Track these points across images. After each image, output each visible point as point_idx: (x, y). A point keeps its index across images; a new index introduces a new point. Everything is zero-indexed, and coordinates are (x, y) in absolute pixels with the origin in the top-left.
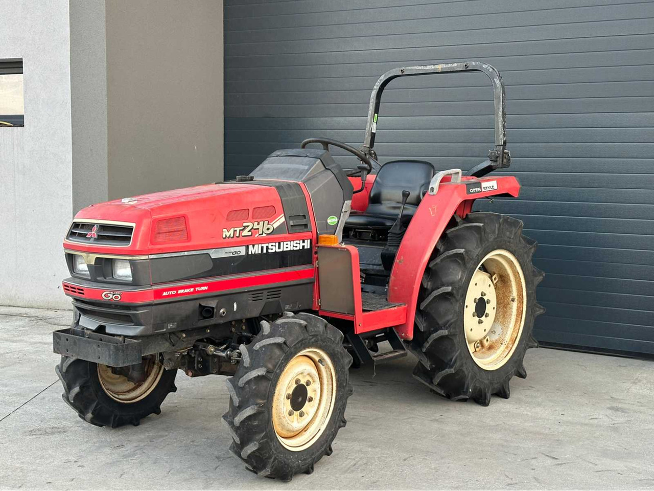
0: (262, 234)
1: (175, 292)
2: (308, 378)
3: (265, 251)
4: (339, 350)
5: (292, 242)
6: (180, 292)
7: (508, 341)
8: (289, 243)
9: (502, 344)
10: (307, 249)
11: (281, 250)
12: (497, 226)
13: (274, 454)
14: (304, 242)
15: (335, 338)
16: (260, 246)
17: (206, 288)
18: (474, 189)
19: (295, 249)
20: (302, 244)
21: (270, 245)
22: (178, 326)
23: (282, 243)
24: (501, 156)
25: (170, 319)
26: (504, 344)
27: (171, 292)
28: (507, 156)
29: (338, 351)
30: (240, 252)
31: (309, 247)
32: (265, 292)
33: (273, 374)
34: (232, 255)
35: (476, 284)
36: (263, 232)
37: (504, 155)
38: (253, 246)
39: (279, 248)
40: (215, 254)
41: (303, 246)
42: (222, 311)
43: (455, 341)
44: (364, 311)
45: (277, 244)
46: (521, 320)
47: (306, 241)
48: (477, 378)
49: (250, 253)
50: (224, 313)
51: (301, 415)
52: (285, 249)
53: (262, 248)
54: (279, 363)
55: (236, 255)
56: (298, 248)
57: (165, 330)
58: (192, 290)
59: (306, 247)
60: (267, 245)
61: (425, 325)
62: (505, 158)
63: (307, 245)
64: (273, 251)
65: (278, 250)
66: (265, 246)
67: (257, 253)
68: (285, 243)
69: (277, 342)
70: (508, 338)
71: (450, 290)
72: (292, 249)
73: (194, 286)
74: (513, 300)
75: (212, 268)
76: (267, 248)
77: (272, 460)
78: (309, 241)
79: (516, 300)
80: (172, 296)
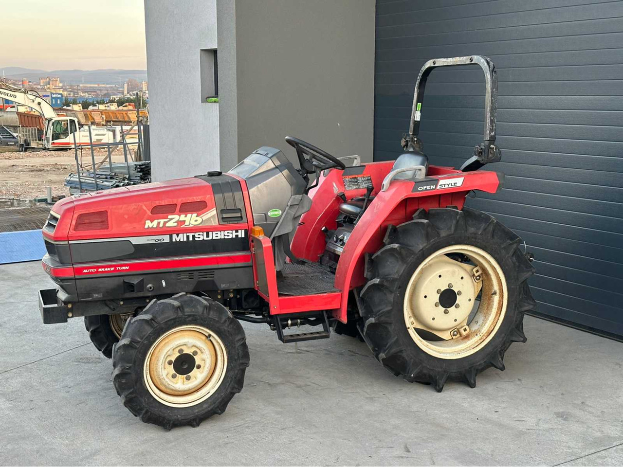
0: (189, 225)
1: (96, 270)
2: (194, 349)
3: (191, 239)
4: (226, 328)
5: (222, 232)
6: (100, 270)
7: (485, 332)
8: (219, 233)
9: (477, 335)
10: (241, 238)
11: (210, 238)
12: (454, 222)
13: (146, 408)
14: (237, 231)
15: (220, 318)
16: (185, 235)
17: (127, 268)
18: (425, 187)
19: (226, 237)
20: (234, 234)
21: (196, 235)
22: (104, 296)
23: (210, 233)
24: (486, 151)
25: (97, 291)
26: (479, 335)
27: (91, 270)
28: (492, 151)
29: (224, 329)
30: (164, 240)
31: (243, 236)
32: (196, 273)
33: (139, 344)
34: (155, 242)
35: (440, 276)
36: (190, 223)
37: (490, 150)
38: (178, 235)
39: (208, 236)
40: (135, 241)
41: (237, 236)
42: (150, 285)
43: (389, 328)
44: (280, 295)
45: (205, 234)
46: (500, 314)
47: (240, 231)
48: (424, 365)
49: (174, 240)
50: (151, 288)
51: (188, 379)
52: (214, 238)
53: (188, 237)
54: (147, 335)
55: (159, 242)
56: (230, 237)
57: (91, 299)
58: (112, 269)
59: (240, 236)
60: (194, 234)
61: (363, 311)
62: (491, 153)
63: (241, 234)
64: (201, 239)
65: (205, 238)
66: (191, 235)
67: (182, 240)
68: (214, 233)
69: (145, 318)
70: (485, 330)
71: (378, 282)
72: (223, 237)
73: (115, 266)
74: (495, 293)
75: (134, 252)
76: (194, 237)
77: (144, 412)
78: (243, 231)
79: (498, 294)
80: (92, 273)
